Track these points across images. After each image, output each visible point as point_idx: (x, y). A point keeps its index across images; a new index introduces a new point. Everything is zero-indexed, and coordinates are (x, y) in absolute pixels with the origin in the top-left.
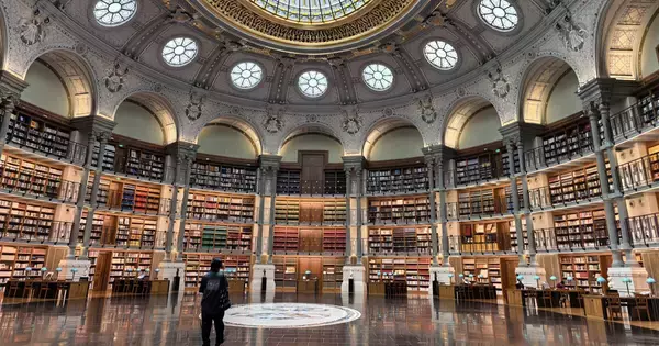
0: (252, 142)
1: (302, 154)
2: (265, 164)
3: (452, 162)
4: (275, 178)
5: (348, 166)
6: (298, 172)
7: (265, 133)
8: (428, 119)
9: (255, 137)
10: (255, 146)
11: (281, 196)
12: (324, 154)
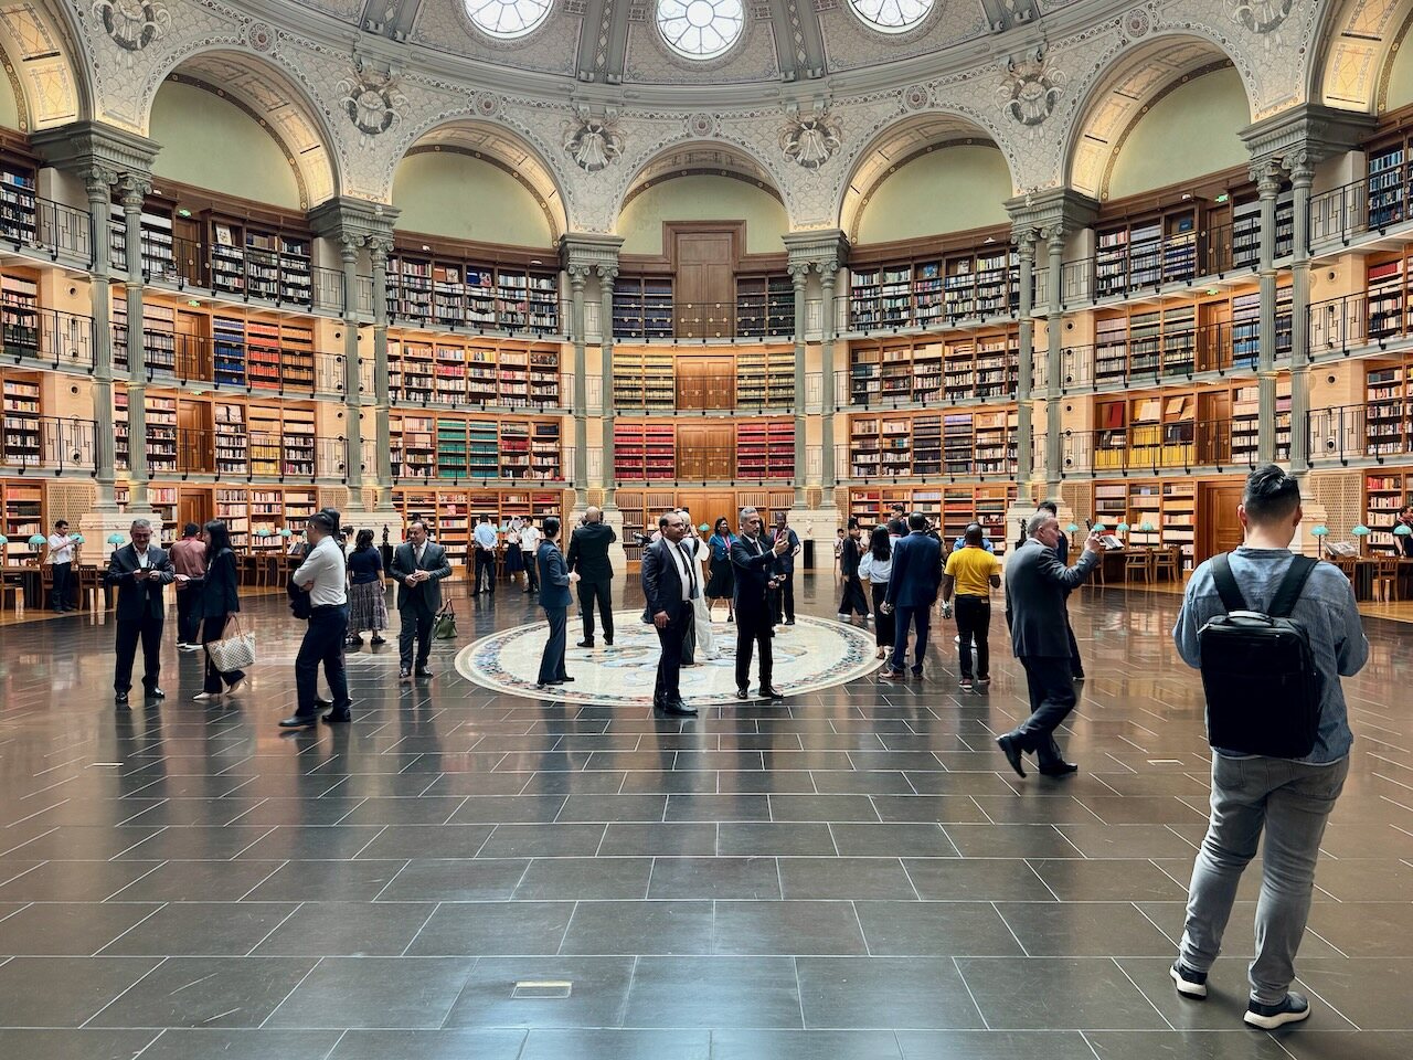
0: (540, 199)
1: (675, 229)
2: (578, 259)
3: (1085, 237)
4: (608, 297)
5: (799, 260)
6: (667, 279)
7: (571, 168)
8: (1029, 112)
9: (544, 183)
10: (547, 211)
11: (626, 342)
12: (734, 229)
